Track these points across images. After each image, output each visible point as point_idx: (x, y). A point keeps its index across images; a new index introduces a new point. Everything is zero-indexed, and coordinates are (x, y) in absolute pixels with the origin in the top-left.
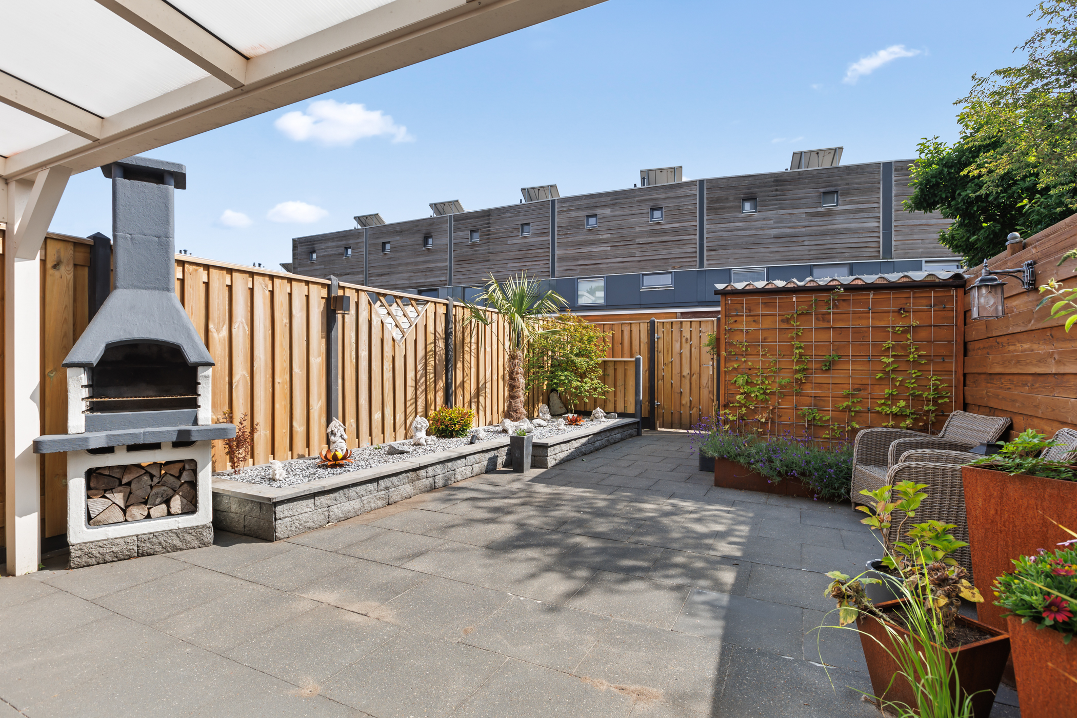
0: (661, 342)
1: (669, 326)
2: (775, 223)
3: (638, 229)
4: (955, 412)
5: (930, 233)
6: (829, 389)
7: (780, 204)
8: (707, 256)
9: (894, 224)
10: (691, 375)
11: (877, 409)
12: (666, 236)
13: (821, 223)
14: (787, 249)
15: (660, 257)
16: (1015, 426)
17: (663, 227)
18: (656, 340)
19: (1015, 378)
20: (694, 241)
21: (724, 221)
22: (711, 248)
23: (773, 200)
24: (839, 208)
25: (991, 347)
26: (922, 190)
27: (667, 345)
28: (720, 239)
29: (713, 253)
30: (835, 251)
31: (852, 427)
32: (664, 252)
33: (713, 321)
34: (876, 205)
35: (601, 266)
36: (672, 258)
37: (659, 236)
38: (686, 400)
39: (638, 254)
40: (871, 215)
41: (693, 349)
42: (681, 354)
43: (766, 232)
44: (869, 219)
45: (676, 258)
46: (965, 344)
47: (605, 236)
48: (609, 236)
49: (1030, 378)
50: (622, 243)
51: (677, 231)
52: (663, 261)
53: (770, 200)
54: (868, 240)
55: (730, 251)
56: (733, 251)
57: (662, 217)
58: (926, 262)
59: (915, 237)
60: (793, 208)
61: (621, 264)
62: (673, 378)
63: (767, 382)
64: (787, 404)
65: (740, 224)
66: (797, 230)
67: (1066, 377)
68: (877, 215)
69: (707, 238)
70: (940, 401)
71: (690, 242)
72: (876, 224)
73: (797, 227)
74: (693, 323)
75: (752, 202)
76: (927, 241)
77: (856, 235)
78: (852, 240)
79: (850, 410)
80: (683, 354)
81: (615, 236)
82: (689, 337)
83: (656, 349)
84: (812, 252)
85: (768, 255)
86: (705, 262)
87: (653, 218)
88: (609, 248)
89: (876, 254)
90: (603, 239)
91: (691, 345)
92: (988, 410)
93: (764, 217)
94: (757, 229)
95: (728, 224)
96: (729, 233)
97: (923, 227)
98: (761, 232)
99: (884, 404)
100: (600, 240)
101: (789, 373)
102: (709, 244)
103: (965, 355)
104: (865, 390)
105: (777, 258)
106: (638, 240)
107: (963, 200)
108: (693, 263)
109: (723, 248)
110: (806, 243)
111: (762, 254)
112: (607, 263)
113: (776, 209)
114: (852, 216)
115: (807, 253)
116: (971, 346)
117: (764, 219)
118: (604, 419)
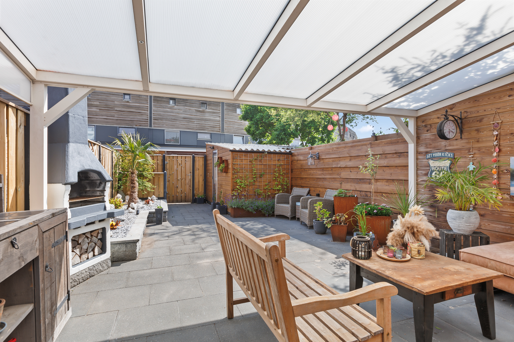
0: (168, 165)
1: (172, 158)
2: (183, 112)
3: (116, 103)
4: (294, 188)
5: (235, 125)
6: (262, 183)
7: (185, 104)
8: (153, 122)
9: (225, 120)
10: (182, 179)
11: (274, 188)
12: (132, 109)
13: (201, 115)
14: (188, 124)
15: (129, 119)
16: (311, 190)
17: (131, 104)
18: (166, 164)
19: (311, 179)
20: (147, 114)
21: (161, 107)
22: (155, 119)
23: (182, 102)
24: (207, 110)
25: (302, 171)
26: (245, 113)
27: (171, 166)
28: (159, 115)
29: (156, 121)
30: (205, 127)
31: (268, 194)
32: (131, 117)
33: (191, 157)
34: (219, 112)
35: (93, 119)
36: (135, 121)
37: (128, 108)
38: (179, 190)
39: (116, 116)
40: (218, 115)
41: (182, 168)
42: (177, 170)
43: (180, 115)
44: (217, 117)
45: (137, 121)
46: (292, 169)
47: (95, 103)
48: (98, 103)
49: (316, 179)
50: (106, 109)
51: (138, 108)
52: (130, 121)
53: (181, 102)
54: (217, 124)
55: (164, 121)
56: (165, 121)
57: (130, 99)
58: (234, 135)
59: (231, 126)
60: (190, 107)
61: (106, 120)
62: (174, 181)
63: (245, 181)
64: (251, 188)
65: (169, 110)
66: (192, 116)
67: (326, 179)
68: (219, 115)
69: (153, 113)
70: (287, 185)
71: (145, 114)
72: (219, 119)
73: (192, 115)
74: (182, 157)
75: (174, 101)
76: (234, 128)
77: (213, 122)
78: (212, 124)
79: (267, 189)
80: (178, 170)
81: (102, 104)
82: (181, 163)
83: (166, 168)
84: (197, 127)
85: (180, 125)
86: (153, 125)
87: (124, 99)
88: (98, 110)
89: (219, 130)
90: (94, 104)
91: (181, 166)
92: (301, 187)
93: (179, 108)
94: (176, 113)
95: (163, 109)
96: (164, 113)
97: (233, 122)
98: (178, 115)
99: (275, 187)
100: (92, 104)
101: (251, 178)
102: (154, 117)
103: (292, 173)
104: (270, 183)
105: (184, 127)
106: (116, 109)
107: (256, 119)
108: (147, 125)
109: (161, 119)
110: (195, 122)
111: (178, 125)
112: (97, 118)
113: (184, 106)
114: (211, 114)
115: (195, 126)
116: (294, 170)
117: (179, 109)
118: (156, 200)
